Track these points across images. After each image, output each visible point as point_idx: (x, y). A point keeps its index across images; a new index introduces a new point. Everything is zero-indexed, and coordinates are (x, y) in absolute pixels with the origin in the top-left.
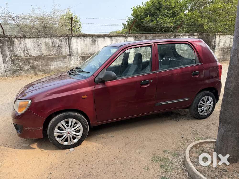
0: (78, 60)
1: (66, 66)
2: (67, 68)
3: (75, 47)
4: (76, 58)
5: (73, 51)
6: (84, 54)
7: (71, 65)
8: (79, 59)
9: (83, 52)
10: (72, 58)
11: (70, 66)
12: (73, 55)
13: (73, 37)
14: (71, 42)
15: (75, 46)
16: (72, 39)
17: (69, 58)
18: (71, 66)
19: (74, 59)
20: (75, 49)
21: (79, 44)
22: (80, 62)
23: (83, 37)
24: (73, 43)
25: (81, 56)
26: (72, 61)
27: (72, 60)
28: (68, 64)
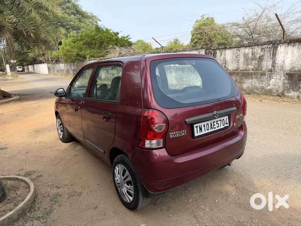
0: (282, 80)
1: (262, 87)
2: (262, 89)
3: (281, 60)
4: (278, 77)
5: (276, 65)
6: (295, 71)
7: (269, 85)
8: (283, 78)
9: (294, 68)
10: (273, 75)
11: (267, 86)
12: (275, 71)
13: (281, 44)
14: (276, 51)
15: (280, 58)
16: (279, 47)
17: (269, 76)
18: (269, 87)
19: (275, 78)
20: (280, 63)
21: (289, 55)
22: (284, 83)
23: (297, 44)
24: (280, 52)
25: (287, 74)
26: (272, 80)
27: (273, 78)
28: (266, 84)
